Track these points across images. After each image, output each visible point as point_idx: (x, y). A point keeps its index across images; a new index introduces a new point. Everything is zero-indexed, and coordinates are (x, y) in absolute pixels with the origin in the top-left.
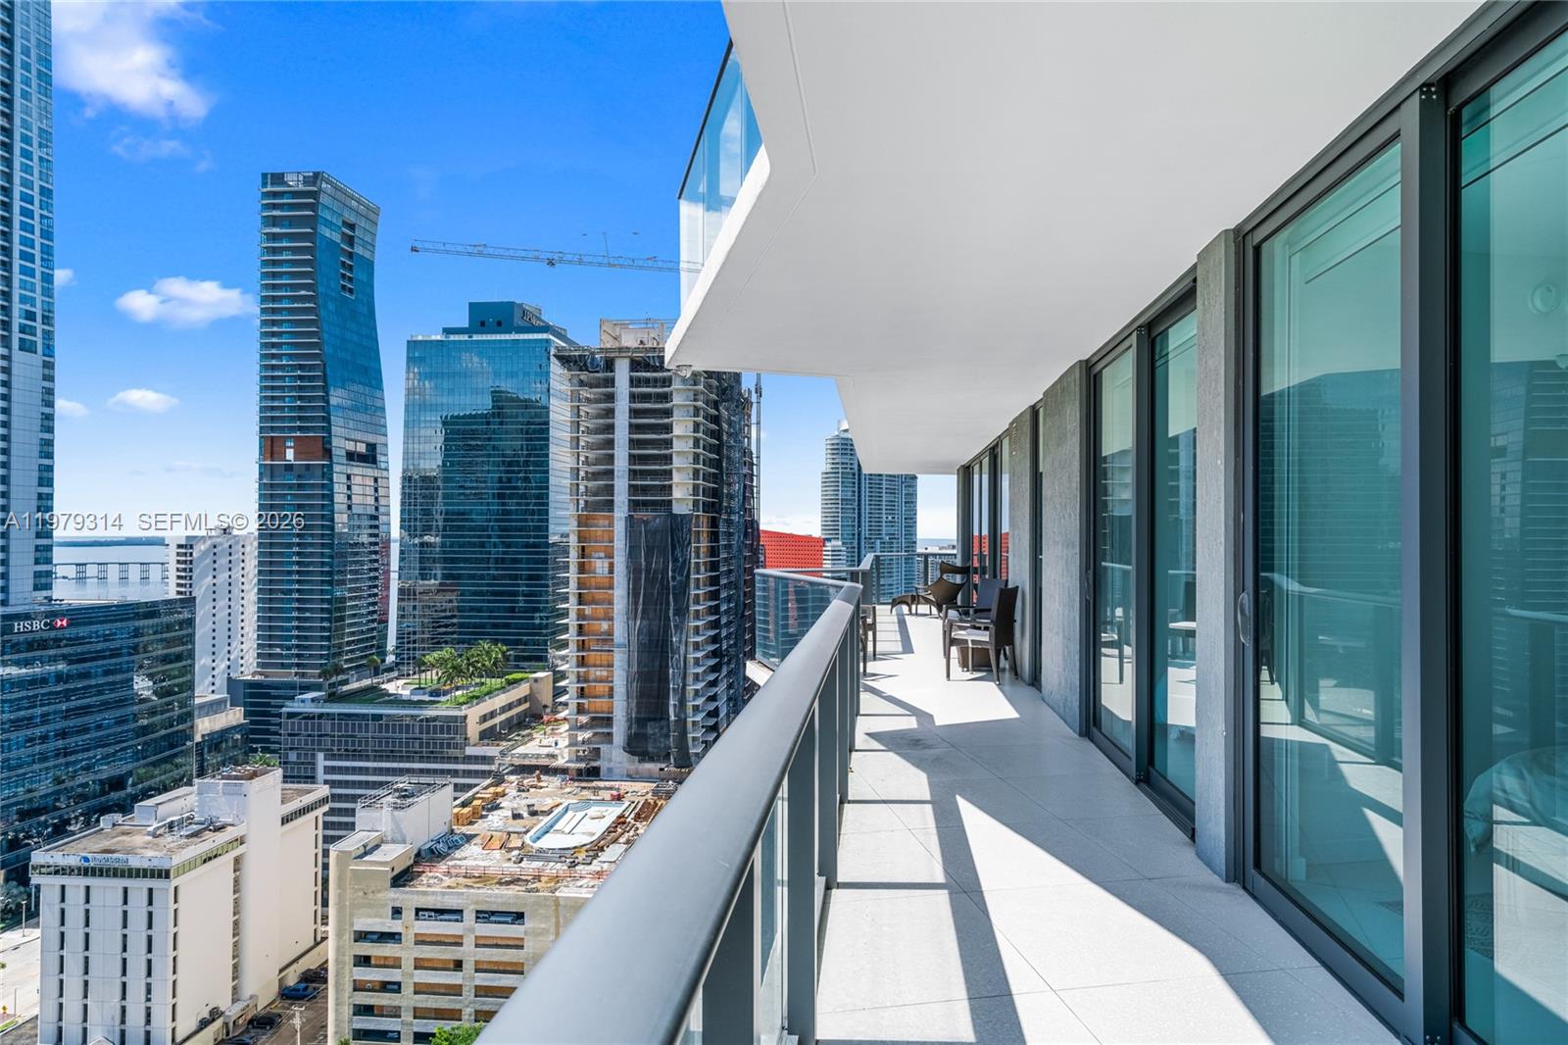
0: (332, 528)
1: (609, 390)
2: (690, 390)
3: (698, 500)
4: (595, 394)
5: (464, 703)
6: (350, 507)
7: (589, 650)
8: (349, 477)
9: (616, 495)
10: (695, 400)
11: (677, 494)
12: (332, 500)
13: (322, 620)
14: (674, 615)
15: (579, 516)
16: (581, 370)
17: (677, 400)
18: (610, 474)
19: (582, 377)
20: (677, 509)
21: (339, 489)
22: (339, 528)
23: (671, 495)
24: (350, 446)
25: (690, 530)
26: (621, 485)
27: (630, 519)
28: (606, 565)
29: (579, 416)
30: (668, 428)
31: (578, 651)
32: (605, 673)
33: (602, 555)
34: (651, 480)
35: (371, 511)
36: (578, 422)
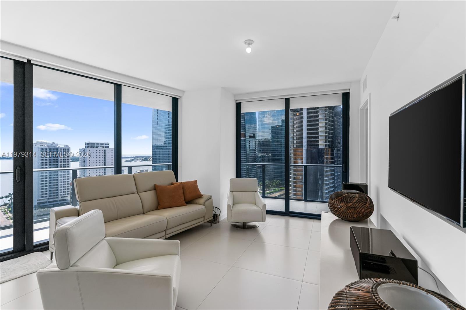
0: (246, 153)
1: (302, 116)
2: (323, 114)
3: (327, 144)
4: (298, 117)
5: (269, 194)
6: (250, 148)
7: (297, 184)
8: (249, 141)
9: (303, 143)
10: (326, 116)
11: (320, 142)
12: (246, 147)
13: (244, 172)
14: (319, 176)
15: (294, 149)
16: (294, 111)
17: (320, 117)
18: (302, 138)
19: (294, 113)
20: (320, 147)
21: (247, 144)
22: (247, 152)
23: (319, 143)
24: (250, 135)
25: (324, 152)
26: (305, 141)
27: (307, 150)
28: (301, 162)
29: (294, 123)
30: (318, 125)
31: (294, 183)
32: (301, 190)
33: (300, 159)
34: (313, 139)
35: (254, 149)
36: (293, 125)
